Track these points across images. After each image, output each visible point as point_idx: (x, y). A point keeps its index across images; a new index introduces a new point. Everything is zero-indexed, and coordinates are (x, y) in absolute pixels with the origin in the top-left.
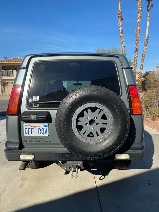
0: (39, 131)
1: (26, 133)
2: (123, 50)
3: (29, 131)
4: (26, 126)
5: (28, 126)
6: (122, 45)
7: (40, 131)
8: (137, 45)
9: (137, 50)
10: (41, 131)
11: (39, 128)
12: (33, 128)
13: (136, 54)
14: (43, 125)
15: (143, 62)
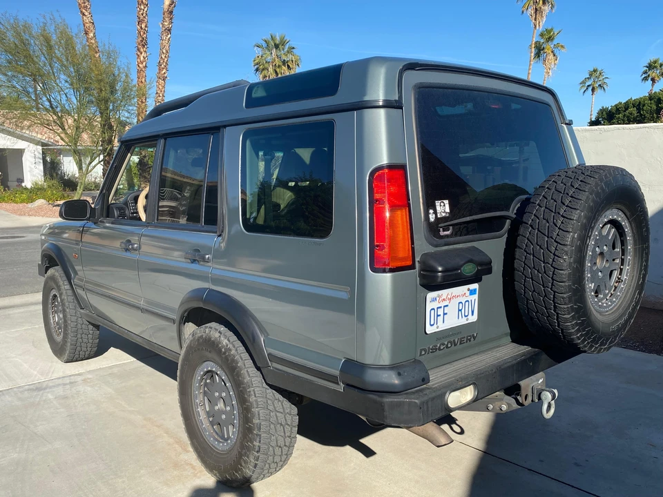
0: (459, 310)
1: (432, 323)
2: (91, 35)
3: (438, 316)
4: (434, 300)
5: (438, 299)
6: (84, 14)
7: (461, 310)
8: (143, 26)
9: (144, 43)
10: (463, 311)
11: (460, 300)
12: (446, 303)
13: (142, 58)
14: (469, 290)
15: (164, 87)
